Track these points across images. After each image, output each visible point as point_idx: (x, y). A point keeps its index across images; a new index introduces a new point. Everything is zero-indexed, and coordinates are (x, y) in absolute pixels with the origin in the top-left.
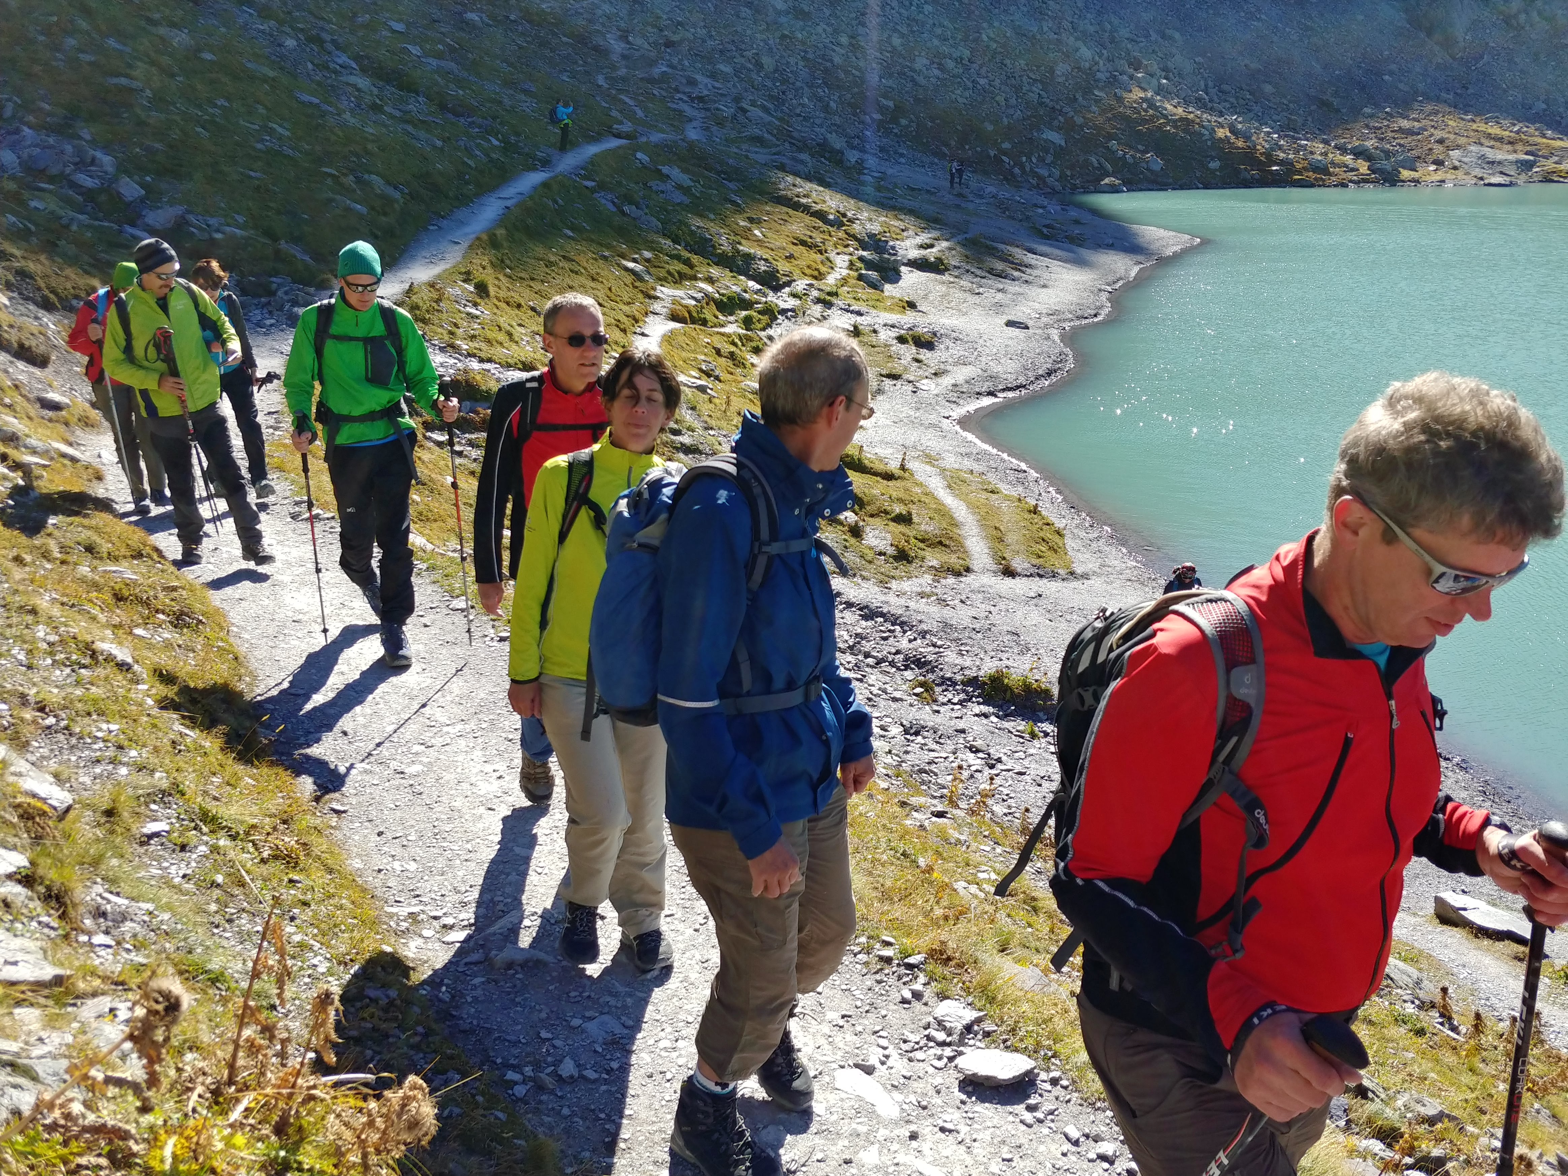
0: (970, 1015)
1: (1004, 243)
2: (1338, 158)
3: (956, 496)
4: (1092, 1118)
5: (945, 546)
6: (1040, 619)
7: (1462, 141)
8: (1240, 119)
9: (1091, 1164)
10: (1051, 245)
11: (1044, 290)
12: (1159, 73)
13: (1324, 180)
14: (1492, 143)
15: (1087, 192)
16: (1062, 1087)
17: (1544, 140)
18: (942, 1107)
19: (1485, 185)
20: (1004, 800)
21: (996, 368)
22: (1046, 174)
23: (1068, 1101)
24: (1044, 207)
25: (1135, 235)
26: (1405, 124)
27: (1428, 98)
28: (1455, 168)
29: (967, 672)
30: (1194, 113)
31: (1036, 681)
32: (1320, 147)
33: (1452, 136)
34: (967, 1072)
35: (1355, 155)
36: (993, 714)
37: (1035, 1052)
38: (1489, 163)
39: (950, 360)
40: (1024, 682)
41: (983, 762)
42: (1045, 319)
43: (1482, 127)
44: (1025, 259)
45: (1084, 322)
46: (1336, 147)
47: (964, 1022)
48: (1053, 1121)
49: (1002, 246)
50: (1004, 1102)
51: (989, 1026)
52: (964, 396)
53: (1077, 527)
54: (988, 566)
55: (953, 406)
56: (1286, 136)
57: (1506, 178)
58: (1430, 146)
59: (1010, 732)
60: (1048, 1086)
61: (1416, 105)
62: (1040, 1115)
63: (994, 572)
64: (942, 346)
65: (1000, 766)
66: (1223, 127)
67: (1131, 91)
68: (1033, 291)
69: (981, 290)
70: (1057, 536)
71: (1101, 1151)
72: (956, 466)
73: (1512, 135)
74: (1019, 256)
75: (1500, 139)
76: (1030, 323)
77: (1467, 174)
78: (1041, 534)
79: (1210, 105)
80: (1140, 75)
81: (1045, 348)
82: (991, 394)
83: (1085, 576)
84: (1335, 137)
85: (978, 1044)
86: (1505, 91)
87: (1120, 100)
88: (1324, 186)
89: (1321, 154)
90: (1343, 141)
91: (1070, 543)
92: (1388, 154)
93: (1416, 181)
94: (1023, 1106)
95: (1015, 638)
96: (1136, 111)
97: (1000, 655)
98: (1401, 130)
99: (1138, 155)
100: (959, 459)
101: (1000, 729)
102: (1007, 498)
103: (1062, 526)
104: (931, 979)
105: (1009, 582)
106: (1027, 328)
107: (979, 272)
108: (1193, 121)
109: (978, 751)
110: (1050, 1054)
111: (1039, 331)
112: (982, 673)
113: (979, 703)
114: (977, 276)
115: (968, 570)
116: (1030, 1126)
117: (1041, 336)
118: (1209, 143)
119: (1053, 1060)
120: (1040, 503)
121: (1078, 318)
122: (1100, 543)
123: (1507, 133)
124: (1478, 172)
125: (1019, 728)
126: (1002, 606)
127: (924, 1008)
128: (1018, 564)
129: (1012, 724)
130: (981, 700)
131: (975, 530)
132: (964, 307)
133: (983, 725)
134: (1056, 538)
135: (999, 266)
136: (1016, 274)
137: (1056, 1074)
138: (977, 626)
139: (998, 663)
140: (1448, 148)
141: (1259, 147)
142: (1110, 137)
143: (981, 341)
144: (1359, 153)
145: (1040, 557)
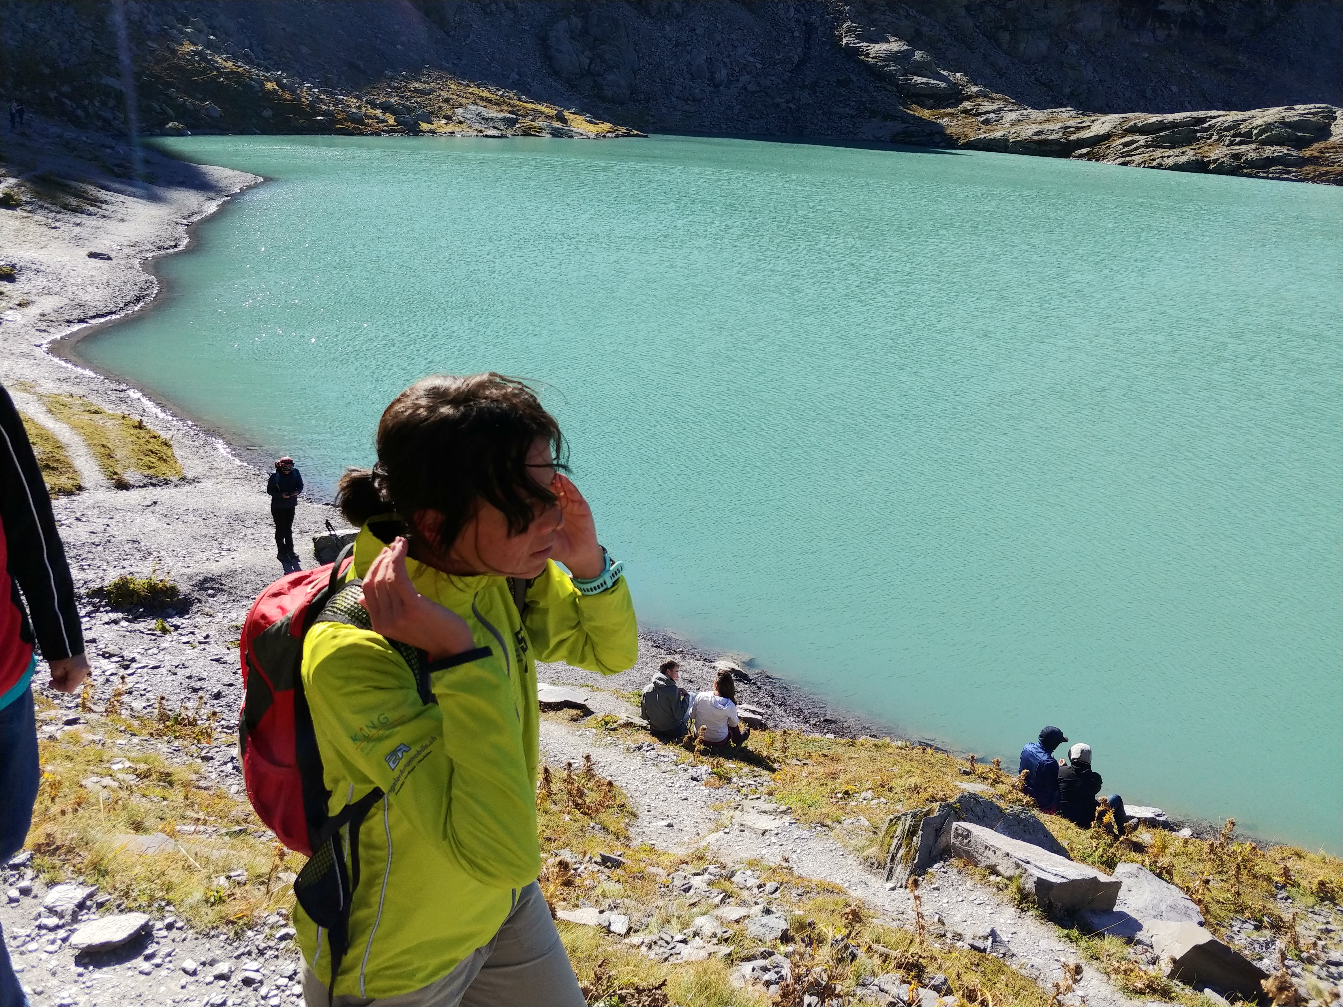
0: (80, 893)
1: (77, 181)
2: (371, 111)
3: (58, 419)
4: (208, 946)
5: (53, 468)
6: (159, 524)
7: (463, 101)
8: (284, 75)
9: (209, 987)
10: (123, 183)
11: (122, 223)
12: (206, 29)
13: (361, 130)
14: (485, 104)
15: (153, 135)
16: (178, 929)
17: (521, 103)
18: (59, 987)
19: (484, 136)
20: (142, 695)
21: (83, 297)
22: (111, 117)
23: (185, 939)
24: (111, 148)
25: (204, 174)
26: (419, 85)
27: (433, 66)
28: (461, 123)
29: (91, 585)
30: (243, 68)
31: (161, 581)
32: (354, 102)
33: (455, 97)
34: (81, 946)
35: (382, 109)
36: (123, 619)
37: (149, 906)
38: (484, 119)
39: (34, 291)
40: (150, 584)
41: (118, 665)
42: (126, 251)
43: (476, 91)
44: (99, 195)
45: (164, 252)
46: (367, 102)
47: (76, 902)
48: (170, 962)
49: (74, 184)
50: (120, 961)
51: (100, 898)
52: (54, 324)
53: (183, 436)
54: (101, 483)
55: (43, 334)
56: (326, 91)
57: (498, 131)
58: (440, 104)
59: (141, 632)
60: (164, 933)
61: (424, 71)
62: (157, 961)
63: (108, 487)
64: (23, 278)
65: (134, 665)
66: (270, 81)
67: (182, 44)
68: (111, 225)
69: (57, 224)
70: (165, 447)
71: (217, 972)
72: (56, 391)
73: (498, 98)
74: (93, 193)
75: (489, 101)
76: (112, 255)
77: (470, 127)
78: (150, 447)
79: (256, 61)
80: (188, 30)
81: (130, 277)
82: (81, 321)
83: (196, 480)
84: (366, 94)
85: (93, 917)
86: (489, 64)
87: (174, 52)
88: (362, 134)
89: (356, 108)
90: (372, 97)
91: (178, 451)
92: (409, 110)
93: (433, 132)
94: (141, 958)
95: (136, 545)
96: (190, 62)
97: (123, 563)
98: (416, 90)
99: (197, 103)
100: (57, 384)
101: (131, 632)
102: (112, 417)
103: (168, 437)
104: (39, 871)
105: (123, 494)
106: (109, 258)
107: (53, 208)
108: (243, 75)
109: (111, 656)
110: (163, 903)
111: (123, 262)
112: (106, 583)
113: (107, 612)
114: (51, 211)
115: (80, 488)
116: (148, 974)
117: (125, 266)
118: (260, 94)
119: (167, 908)
120: (145, 419)
121: (160, 248)
122: (207, 449)
123: (494, 96)
124: (478, 126)
125: (149, 627)
126: (119, 517)
127: (34, 901)
128: (130, 476)
129: (143, 624)
130: (109, 608)
131: (83, 450)
132: (42, 240)
133: (113, 631)
134: (164, 449)
135: (74, 202)
136: (92, 209)
137: (169, 920)
138: (96, 540)
139: (122, 571)
140: (454, 107)
141: (303, 100)
142: (170, 85)
143: (64, 272)
144: (386, 108)
145: (151, 468)
